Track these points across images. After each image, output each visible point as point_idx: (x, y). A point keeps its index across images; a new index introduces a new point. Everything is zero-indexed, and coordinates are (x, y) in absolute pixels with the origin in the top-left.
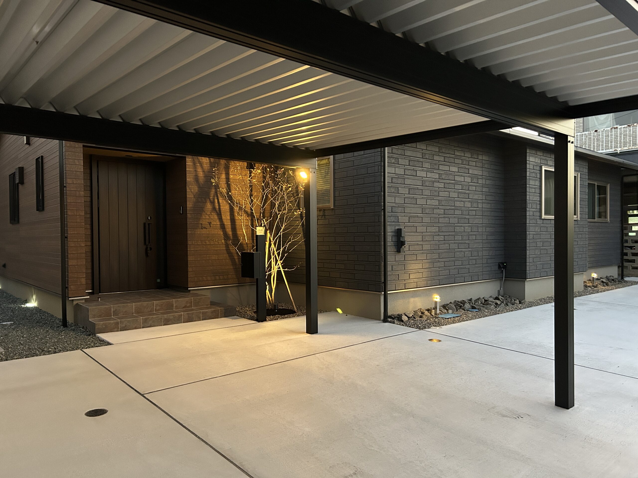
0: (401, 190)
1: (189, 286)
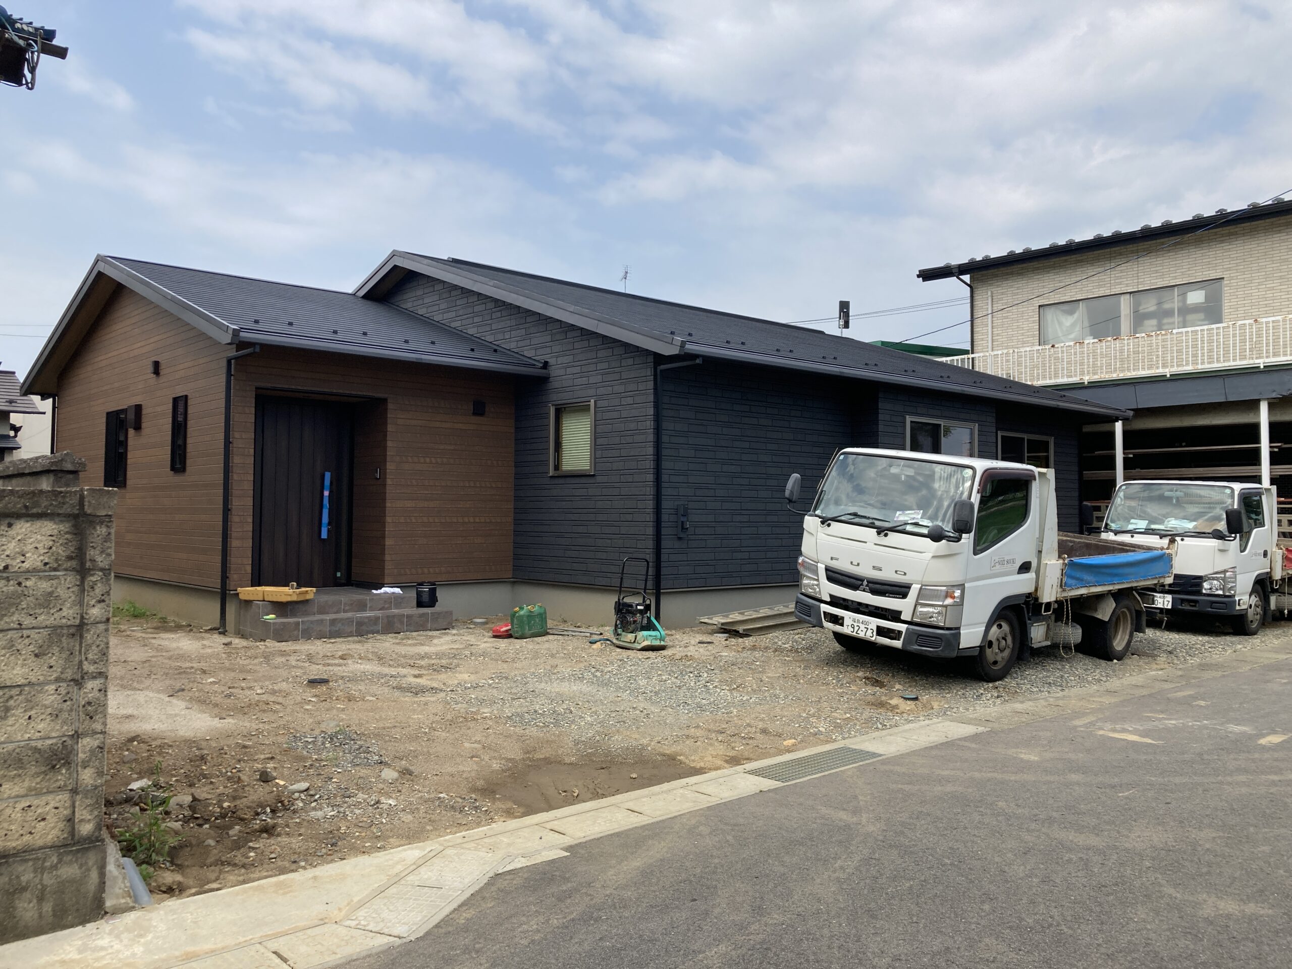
0: (683, 453)
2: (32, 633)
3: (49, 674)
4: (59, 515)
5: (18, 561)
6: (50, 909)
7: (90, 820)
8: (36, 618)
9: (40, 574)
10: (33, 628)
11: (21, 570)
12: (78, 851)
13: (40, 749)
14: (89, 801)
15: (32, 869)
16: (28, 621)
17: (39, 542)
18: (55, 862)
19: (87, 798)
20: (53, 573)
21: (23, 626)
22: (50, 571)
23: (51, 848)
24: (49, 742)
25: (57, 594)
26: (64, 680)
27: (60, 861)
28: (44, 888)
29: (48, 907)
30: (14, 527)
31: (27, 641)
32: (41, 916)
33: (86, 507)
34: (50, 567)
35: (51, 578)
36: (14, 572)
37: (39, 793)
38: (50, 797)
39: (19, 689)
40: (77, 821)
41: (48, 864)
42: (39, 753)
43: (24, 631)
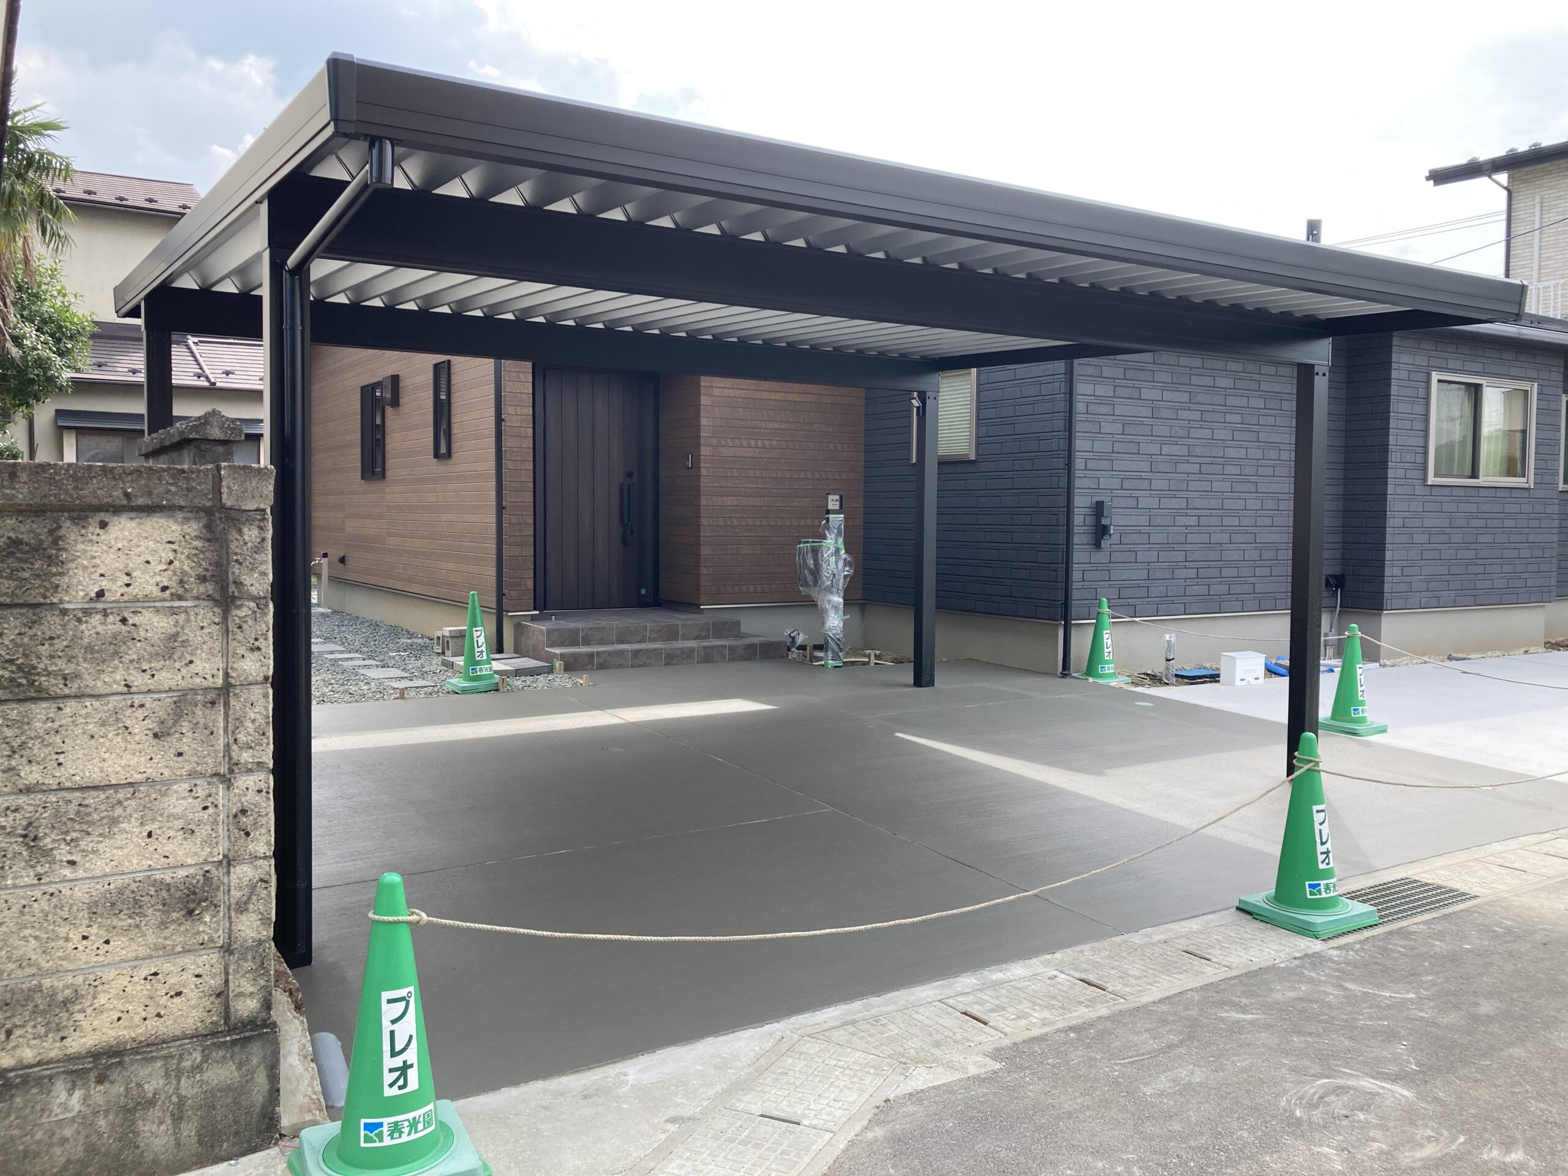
0: (1107, 428)
1: (702, 601)
2: (148, 700)
3: (179, 765)
4: (181, 508)
5: (119, 583)
6: (193, 1133)
7: (252, 993)
8: (153, 676)
9: (157, 604)
10: (149, 691)
11: (126, 598)
12: (234, 1043)
13: (168, 885)
14: (248, 965)
15: (162, 1072)
16: (139, 681)
17: (154, 552)
18: (199, 1059)
19: (246, 961)
20: (177, 604)
21: (132, 690)
22: (172, 600)
23: (191, 1038)
24: (182, 873)
25: (185, 638)
26: (202, 775)
27: (206, 1058)
28: (182, 1100)
29: (189, 1130)
30: (110, 527)
31: (140, 714)
32: (178, 1145)
33: (224, 496)
34: (172, 594)
35: (173, 611)
36: (114, 602)
37: (168, 953)
38: (187, 960)
39: (131, 790)
40: (231, 994)
41: (186, 1064)
42: (168, 891)
43: (135, 696)
